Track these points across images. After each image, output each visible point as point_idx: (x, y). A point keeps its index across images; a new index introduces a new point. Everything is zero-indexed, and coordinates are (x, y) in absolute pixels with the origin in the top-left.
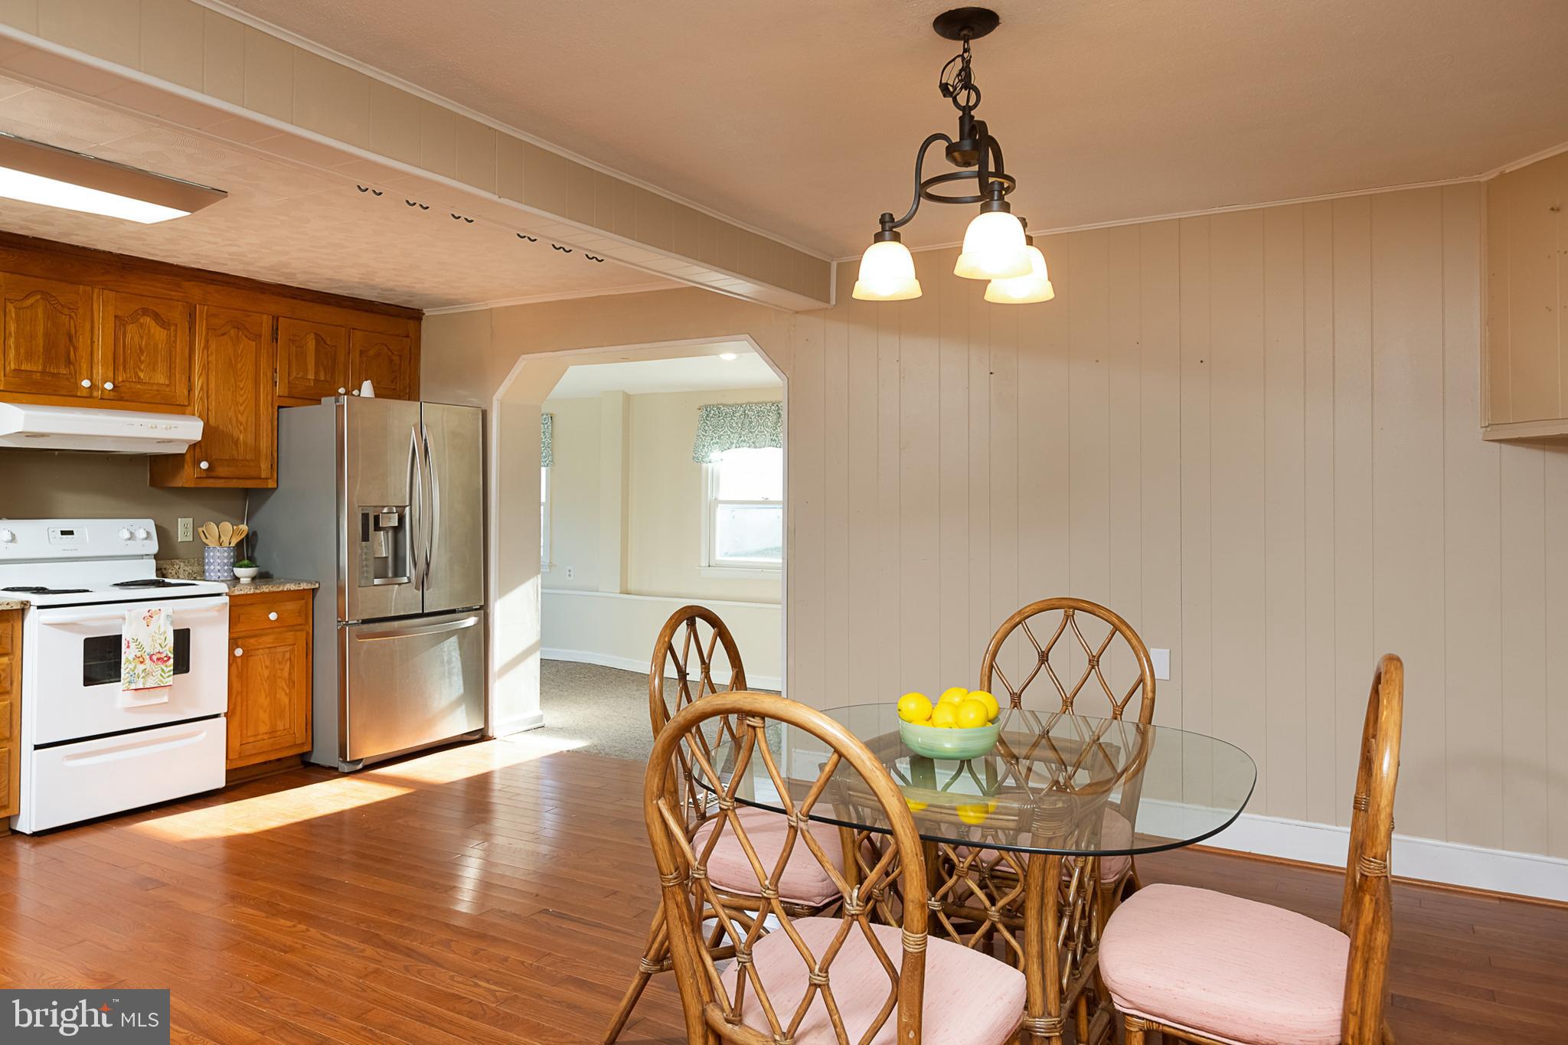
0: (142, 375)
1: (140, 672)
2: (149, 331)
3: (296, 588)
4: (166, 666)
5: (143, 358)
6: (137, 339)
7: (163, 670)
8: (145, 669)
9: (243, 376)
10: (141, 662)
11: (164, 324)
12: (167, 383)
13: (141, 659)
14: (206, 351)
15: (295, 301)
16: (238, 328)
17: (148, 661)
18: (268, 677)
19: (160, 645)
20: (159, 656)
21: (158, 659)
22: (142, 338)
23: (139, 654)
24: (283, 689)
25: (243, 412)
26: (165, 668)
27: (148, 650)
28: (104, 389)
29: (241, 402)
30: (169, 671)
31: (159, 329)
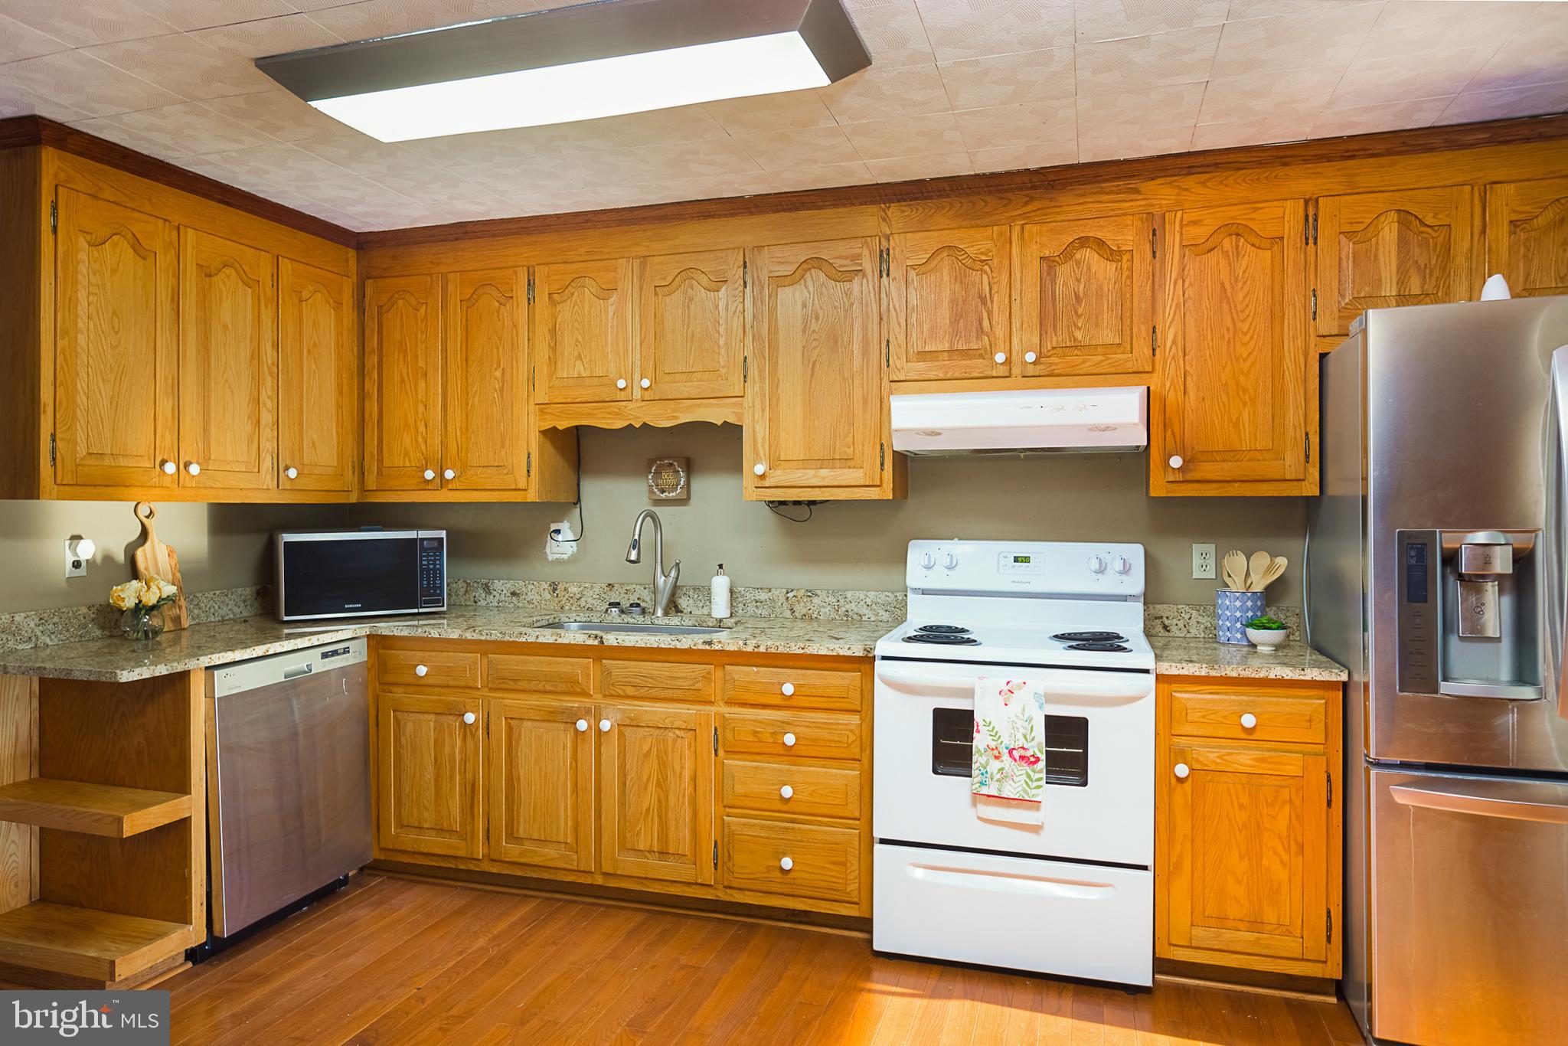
0: (1079, 335)
1: (995, 772)
2: (1089, 268)
3: (1296, 677)
4: (1034, 771)
5: (1080, 311)
6: (1072, 282)
7: (1029, 776)
8: (1002, 769)
9: (1247, 311)
10: (997, 758)
11: (1113, 255)
12: (1118, 341)
13: (996, 753)
14: (1180, 282)
15: (1351, 162)
16: (1238, 235)
17: (1006, 756)
18: (1244, 825)
19: (1025, 736)
20: (1022, 752)
21: (1022, 758)
22: (1079, 281)
23: (993, 745)
24: (1276, 853)
25: (1248, 372)
26: (1032, 774)
27: (1007, 741)
28: (1025, 363)
29: (1245, 356)
30: (1040, 779)
31: (1104, 263)
